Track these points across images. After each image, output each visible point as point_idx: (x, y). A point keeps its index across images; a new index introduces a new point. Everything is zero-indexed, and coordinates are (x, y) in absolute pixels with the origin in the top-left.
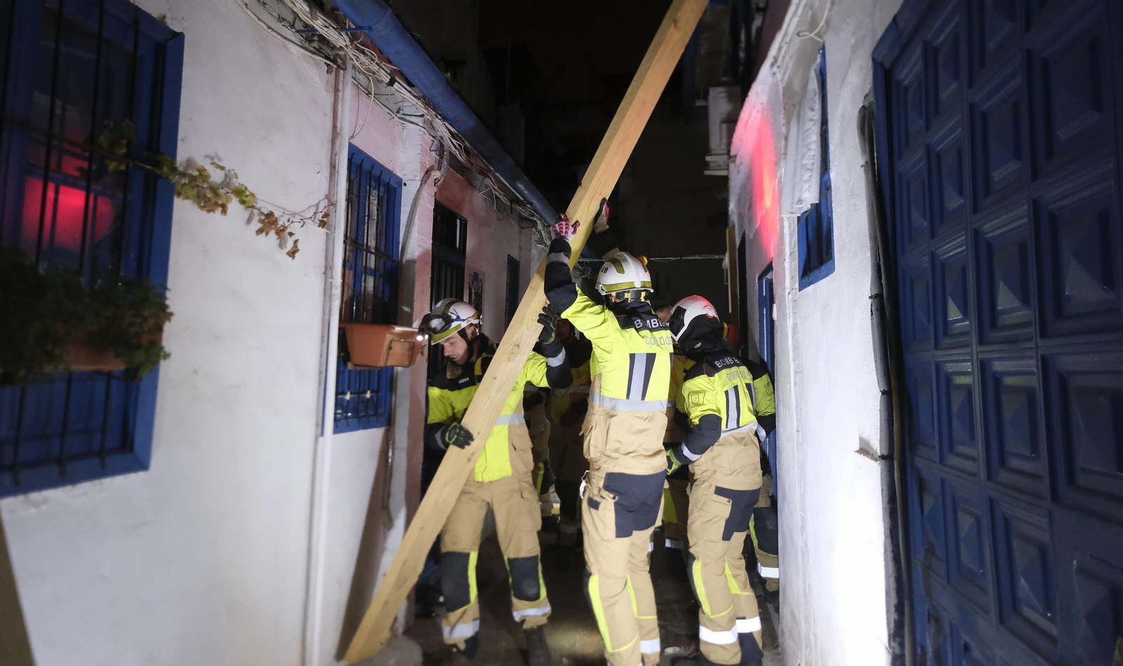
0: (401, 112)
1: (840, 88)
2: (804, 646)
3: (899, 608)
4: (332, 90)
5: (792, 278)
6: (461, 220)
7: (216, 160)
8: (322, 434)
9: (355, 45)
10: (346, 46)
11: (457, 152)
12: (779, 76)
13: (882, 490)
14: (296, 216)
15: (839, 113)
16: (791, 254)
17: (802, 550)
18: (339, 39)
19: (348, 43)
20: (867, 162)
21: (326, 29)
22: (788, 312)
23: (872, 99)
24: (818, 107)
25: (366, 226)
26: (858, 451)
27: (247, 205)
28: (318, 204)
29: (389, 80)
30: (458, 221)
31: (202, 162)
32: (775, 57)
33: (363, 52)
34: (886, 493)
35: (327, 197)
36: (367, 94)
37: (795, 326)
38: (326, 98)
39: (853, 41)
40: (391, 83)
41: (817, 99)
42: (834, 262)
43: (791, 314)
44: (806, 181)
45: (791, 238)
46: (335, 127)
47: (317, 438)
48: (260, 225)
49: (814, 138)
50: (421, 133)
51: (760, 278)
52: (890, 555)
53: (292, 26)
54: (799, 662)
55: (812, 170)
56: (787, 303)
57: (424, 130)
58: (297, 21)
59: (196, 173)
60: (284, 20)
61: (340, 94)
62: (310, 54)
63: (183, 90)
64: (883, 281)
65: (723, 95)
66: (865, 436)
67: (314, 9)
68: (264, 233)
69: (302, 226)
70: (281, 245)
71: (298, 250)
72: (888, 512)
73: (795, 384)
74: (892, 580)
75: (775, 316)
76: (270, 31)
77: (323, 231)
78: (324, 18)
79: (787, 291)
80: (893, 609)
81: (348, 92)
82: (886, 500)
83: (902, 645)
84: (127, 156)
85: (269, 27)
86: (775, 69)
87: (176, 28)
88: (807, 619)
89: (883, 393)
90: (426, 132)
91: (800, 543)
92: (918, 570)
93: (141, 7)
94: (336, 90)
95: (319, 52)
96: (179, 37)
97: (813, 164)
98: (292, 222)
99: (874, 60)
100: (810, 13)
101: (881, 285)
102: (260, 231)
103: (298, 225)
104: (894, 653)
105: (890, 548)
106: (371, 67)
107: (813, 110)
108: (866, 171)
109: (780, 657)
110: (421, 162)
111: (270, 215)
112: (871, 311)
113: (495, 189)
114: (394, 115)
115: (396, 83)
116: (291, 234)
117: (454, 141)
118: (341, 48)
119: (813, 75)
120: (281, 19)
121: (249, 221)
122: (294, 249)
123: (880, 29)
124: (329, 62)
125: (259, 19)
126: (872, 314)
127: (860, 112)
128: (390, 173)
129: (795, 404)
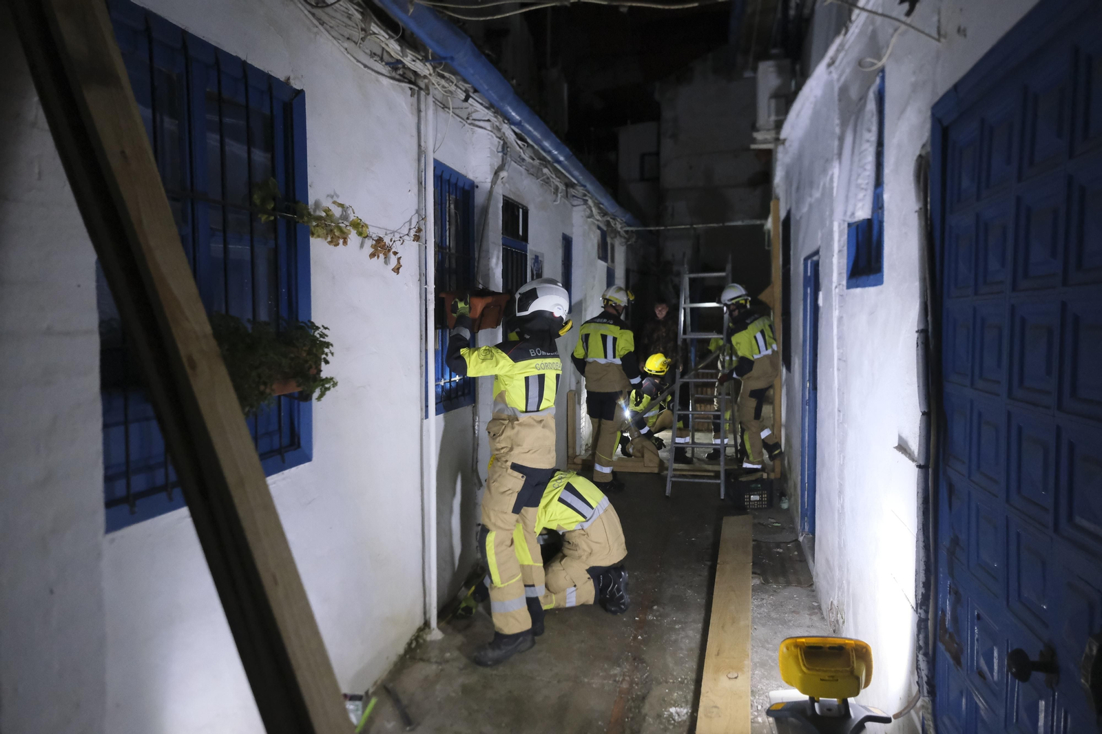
0: (471, 118)
1: (899, 119)
2: (837, 588)
3: (926, 585)
4: (415, 112)
5: (840, 274)
6: (522, 209)
7: (335, 199)
8: (427, 417)
9: (438, 73)
10: (430, 75)
11: (521, 151)
12: (835, 76)
13: (918, 493)
14: (396, 233)
15: (895, 141)
16: (840, 251)
17: (839, 510)
18: (423, 69)
19: (432, 71)
20: (921, 209)
21: (413, 63)
22: (834, 304)
23: (929, 148)
24: (874, 128)
25: (448, 232)
26: (896, 448)
27: (363, 235)
28: (411, 219)
29: (464, 97)
30: (521, 210)
31: (327, 203)
32: (832, 58)
33: (443, 77)
34: (920, 495)
35: (417, 212)
36: (443, 108)
37: (840, 319)
38: (411, 120)
39: (913, 79)
40: (466, 100)
41: (875, 120)
42: (883, 276)
43: (837, 307)
44: (860, 200)
45: (840, 236)
46: (419, 146)
47: (422, 419)
48: (372, 250)
49: (870, 158)
50: (490, 137)
51: (806, 260)
52: (921, 544)
53: (382, 59)
54: (831, 600)
55: (866, 190)
56: (833, 296)
57: (492, 134)
58: (385, 54)
59: (323, 214)
60: (375, 54)
61: (423, 114)
62: (396, 83)
63: (308, 141)
64: (929, 318)
65: (771, 69)
66: (904, 436)
67: (404, 47)
68: (376, 257)
69: (402, 244)
70: (386, 261)
71: (401, 266)
72: (922, 510)
73: (838, 370)
74: (922, 564)
75: (821, 302)
76: (366, 69)
77: (416, 244)
78: (414, 54)
79: (834, 285)
80: (921, 585)
81: (430, 113)
82: (921, 501)
83: (927, 612)
84: (274, 209)
85: (365, 66)
86: (832, 68)
87: (297, 86)
88: (840, 568)
89: (924, 414)
90: (494, 135)
91: (837, 505)
92: (943, 554)
93: (273, 74)
94: (419, 111)
95: (405, 78)
96: (300, 93)
97: (867, 184)
98: (394, 241)
99: (933, 115)
100: (871, 28)
101: (927, 321)
102: (372, 255)
103: (398, 243)
104: (920, 617)
105: (921, 539)
106: (450, 89)
107: (869, 131)
108: (919, 216)
109: (814, 593)
110: (490, 165)
111: (380, 240)
112: (917, 343)
113: (552, 177)
114: (465, 122)
115: (471, 99)
116: (395, 253)
117: (519, 142)
118: (425, 77)
119: (871, 95)
120: (373, 55)
121: (362, 246)
122: (398, 266)
123: (943, 87)
124: (412, 86)
125: (358, 61)
126: (918, 346)
127: (917, 160)
128: (464, 177)
129: (837, 388)
